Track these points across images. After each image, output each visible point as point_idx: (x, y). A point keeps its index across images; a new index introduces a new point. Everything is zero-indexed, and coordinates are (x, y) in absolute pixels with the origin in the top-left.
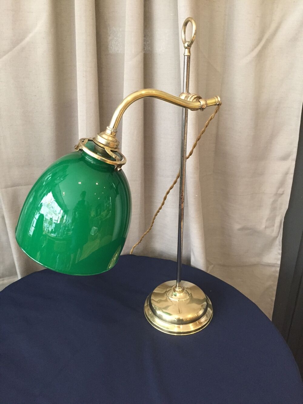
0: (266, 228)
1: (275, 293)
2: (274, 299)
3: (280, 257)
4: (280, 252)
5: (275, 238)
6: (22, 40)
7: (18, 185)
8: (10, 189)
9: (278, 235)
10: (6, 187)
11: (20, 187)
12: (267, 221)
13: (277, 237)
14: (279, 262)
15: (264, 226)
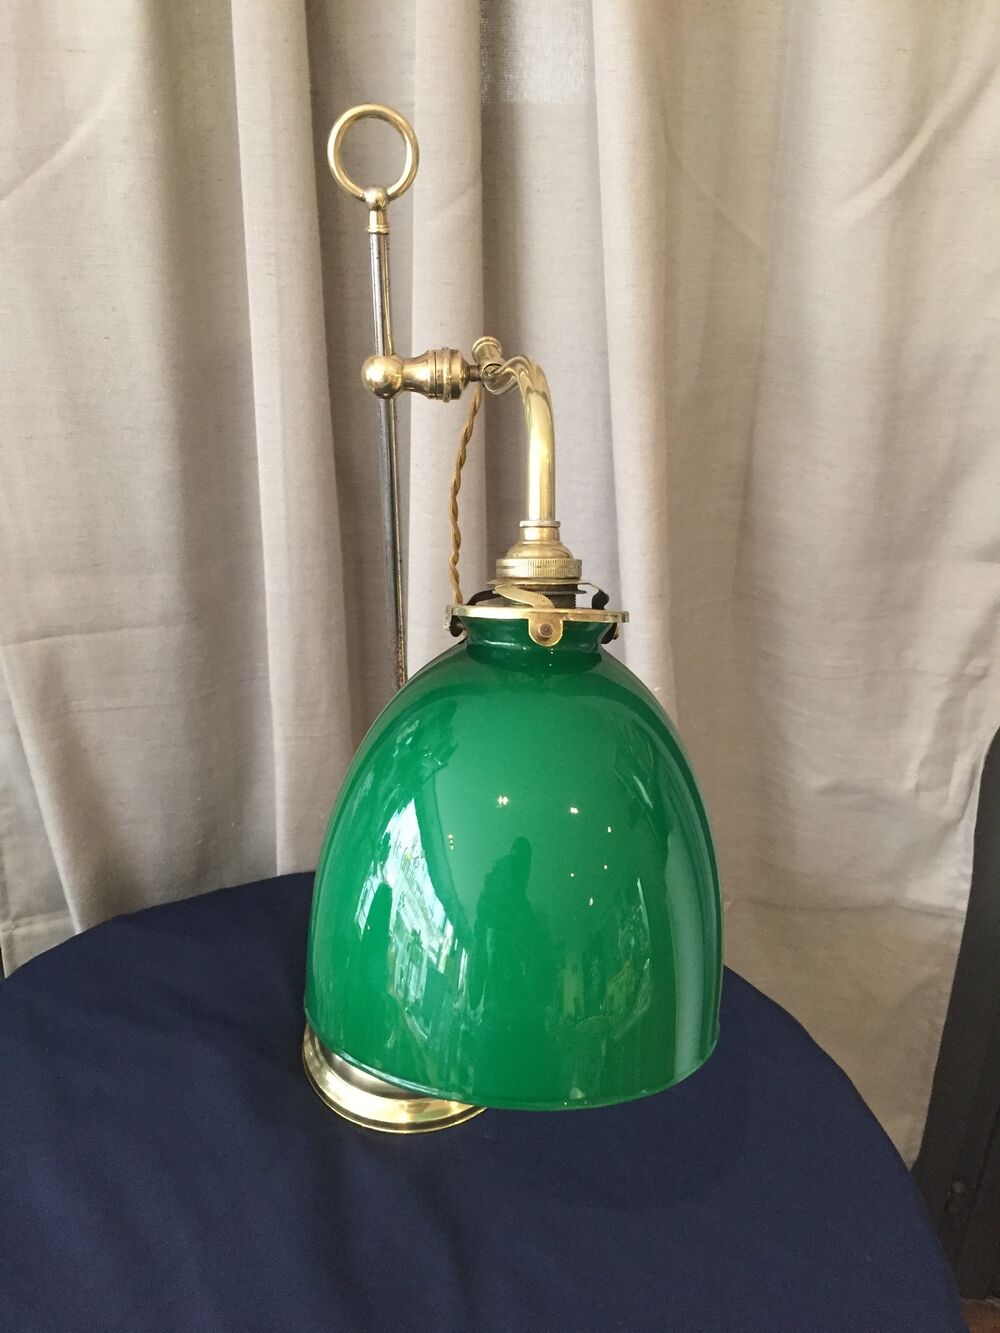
0: (918, 788)
1: (945, 1003)
2: (942, 1021)
3: (966, 886)
4: (969, 870)
5: (951, 826)
6: (54, 149)
7: (63, 631)
8: (33, 644)
9: (963, 813)
10: (22, 638)
11: (69, 638)
12: (923, 764)
13: (958, 821)
14: (963, 906)
15: (909, 783)
